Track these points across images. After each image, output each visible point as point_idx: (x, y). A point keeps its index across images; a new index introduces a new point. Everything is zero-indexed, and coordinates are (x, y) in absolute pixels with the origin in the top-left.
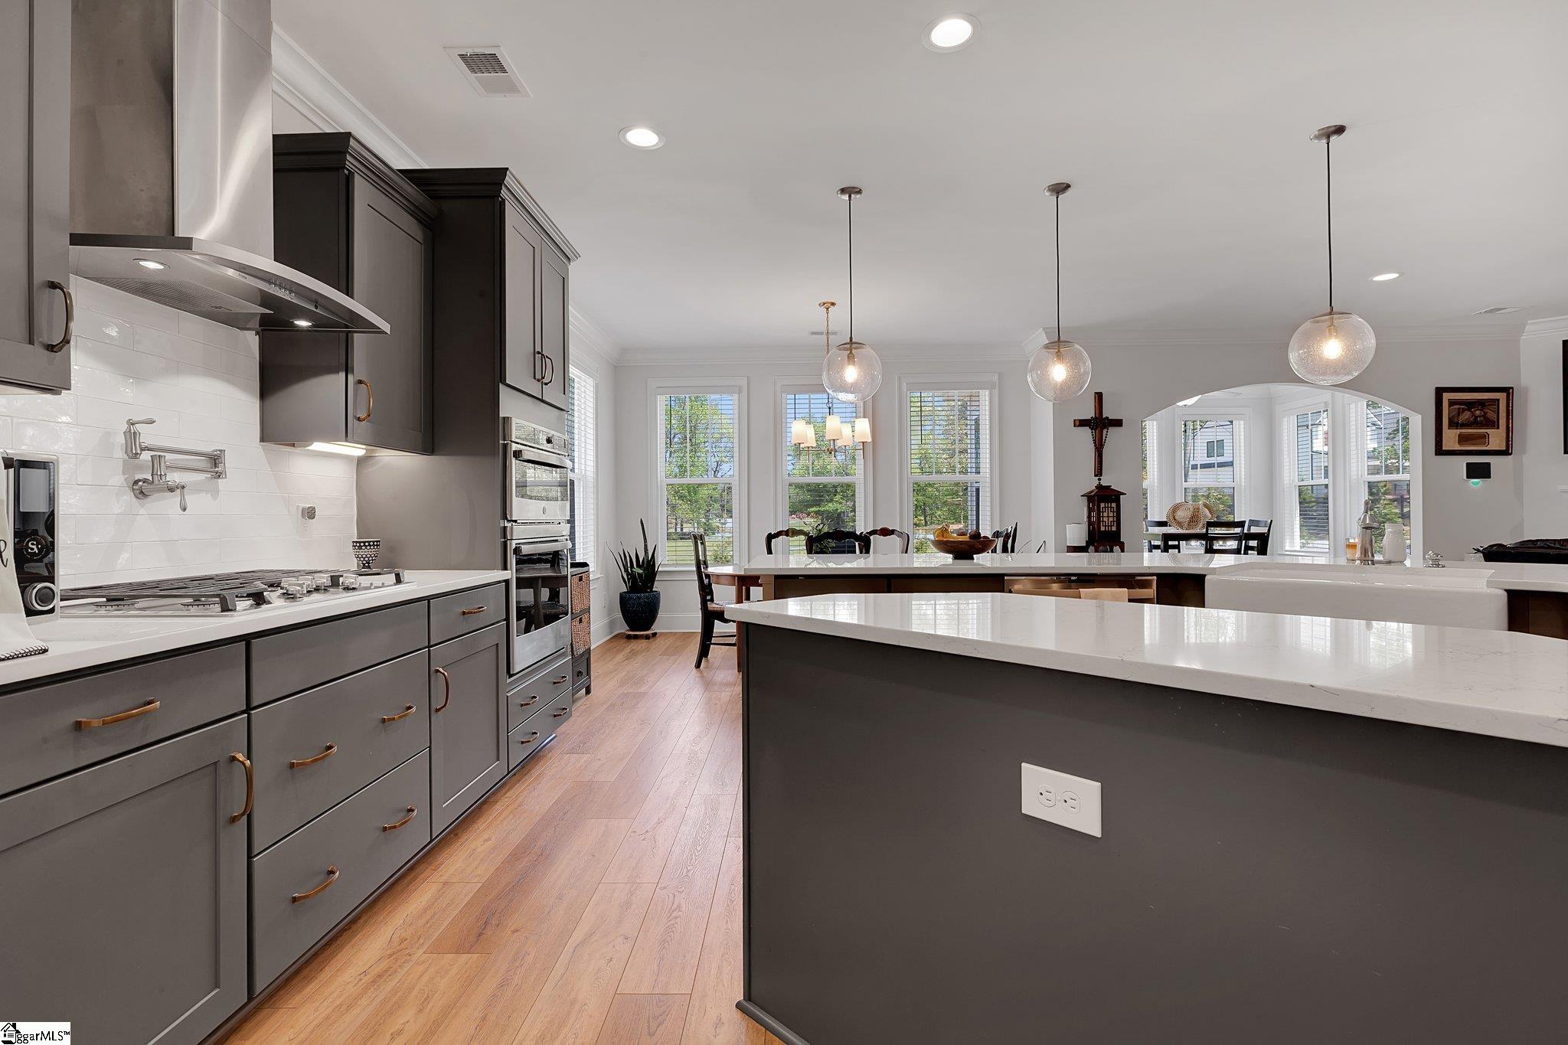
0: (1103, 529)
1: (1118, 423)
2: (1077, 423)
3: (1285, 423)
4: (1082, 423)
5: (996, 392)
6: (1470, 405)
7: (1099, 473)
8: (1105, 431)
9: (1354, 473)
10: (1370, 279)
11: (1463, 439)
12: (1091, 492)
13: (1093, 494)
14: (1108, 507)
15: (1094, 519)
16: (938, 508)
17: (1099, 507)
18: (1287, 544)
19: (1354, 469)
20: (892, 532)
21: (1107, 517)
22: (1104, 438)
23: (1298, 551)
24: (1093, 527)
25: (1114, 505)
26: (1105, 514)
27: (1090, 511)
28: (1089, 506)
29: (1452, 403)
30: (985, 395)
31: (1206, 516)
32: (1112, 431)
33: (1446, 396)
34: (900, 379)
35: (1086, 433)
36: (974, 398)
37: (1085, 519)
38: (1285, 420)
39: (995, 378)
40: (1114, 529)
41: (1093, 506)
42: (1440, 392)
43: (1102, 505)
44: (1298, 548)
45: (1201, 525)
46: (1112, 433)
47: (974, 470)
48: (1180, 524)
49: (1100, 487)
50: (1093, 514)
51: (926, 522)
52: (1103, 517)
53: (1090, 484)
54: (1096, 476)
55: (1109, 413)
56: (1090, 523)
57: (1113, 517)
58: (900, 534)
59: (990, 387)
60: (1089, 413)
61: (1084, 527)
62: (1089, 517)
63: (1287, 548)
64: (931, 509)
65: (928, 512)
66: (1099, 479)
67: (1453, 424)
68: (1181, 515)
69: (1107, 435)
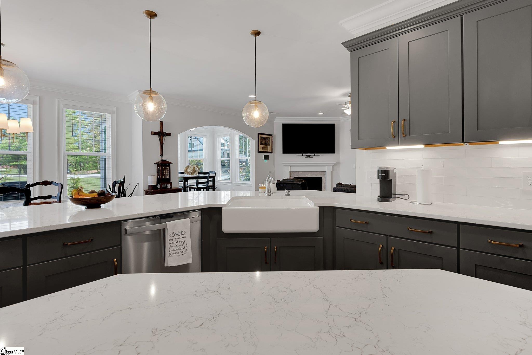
0: (163, 177)
1: (169, 135)
2: (153, 133)
3: (218, 140)
4: (155, 133)
5: (115, 115)
6: (265, 138)
7: (162, 154)
8: (164, 137)
9: (236, 156)
10: (248, 96)
11: (263, 148)
12: (159, 162)
13: (159, 163)
14: (166, 169)
15: (160, 173)
16: (87, 163)
17: (162, 168)
18: (218, 178)
19: (236, 155)
20: (51, 183)
21: (165, 172)
22: (164, 140)
23: (221, 181)
24: (160, 177)
25: (168, 167)
26: (165, 171)
27: (158, 170)
28: (158, 168)
29: (261, 138)
30: (109, 117)
31: (197, 170)
32: (167, 137)
33: (260, 136)
34: (58, 101)
35: (157, 137)
36: (103, 117)
37: (156, 173)
38: (218, 138)
39: (115, 109)
40: (168, 177)
41: (160, 168)
42: (259, 134)
43: (163, 168)
44: (221, 180)
45: (195, 173)
46: (167, 139)
47: (103, 151)
48: (189, 173)
49: (162, 160)
50: (160, 171)
51: (81, 169)
52: (164, 172)
53: (158, 159)
54: (160, 155)
55: (166, 130)
56: (158, 175)
57: (168, 172)
58: (57, 184)
59: (112, 113)
60: (158, 130)
61: (156, 176)
62: (158, 172)
63: (218, 180)
64: (84, 164)
65: (82, 164)
66: (162, 157)
67: (262, 144)
68: (190, 170)
69: (165, 139)
